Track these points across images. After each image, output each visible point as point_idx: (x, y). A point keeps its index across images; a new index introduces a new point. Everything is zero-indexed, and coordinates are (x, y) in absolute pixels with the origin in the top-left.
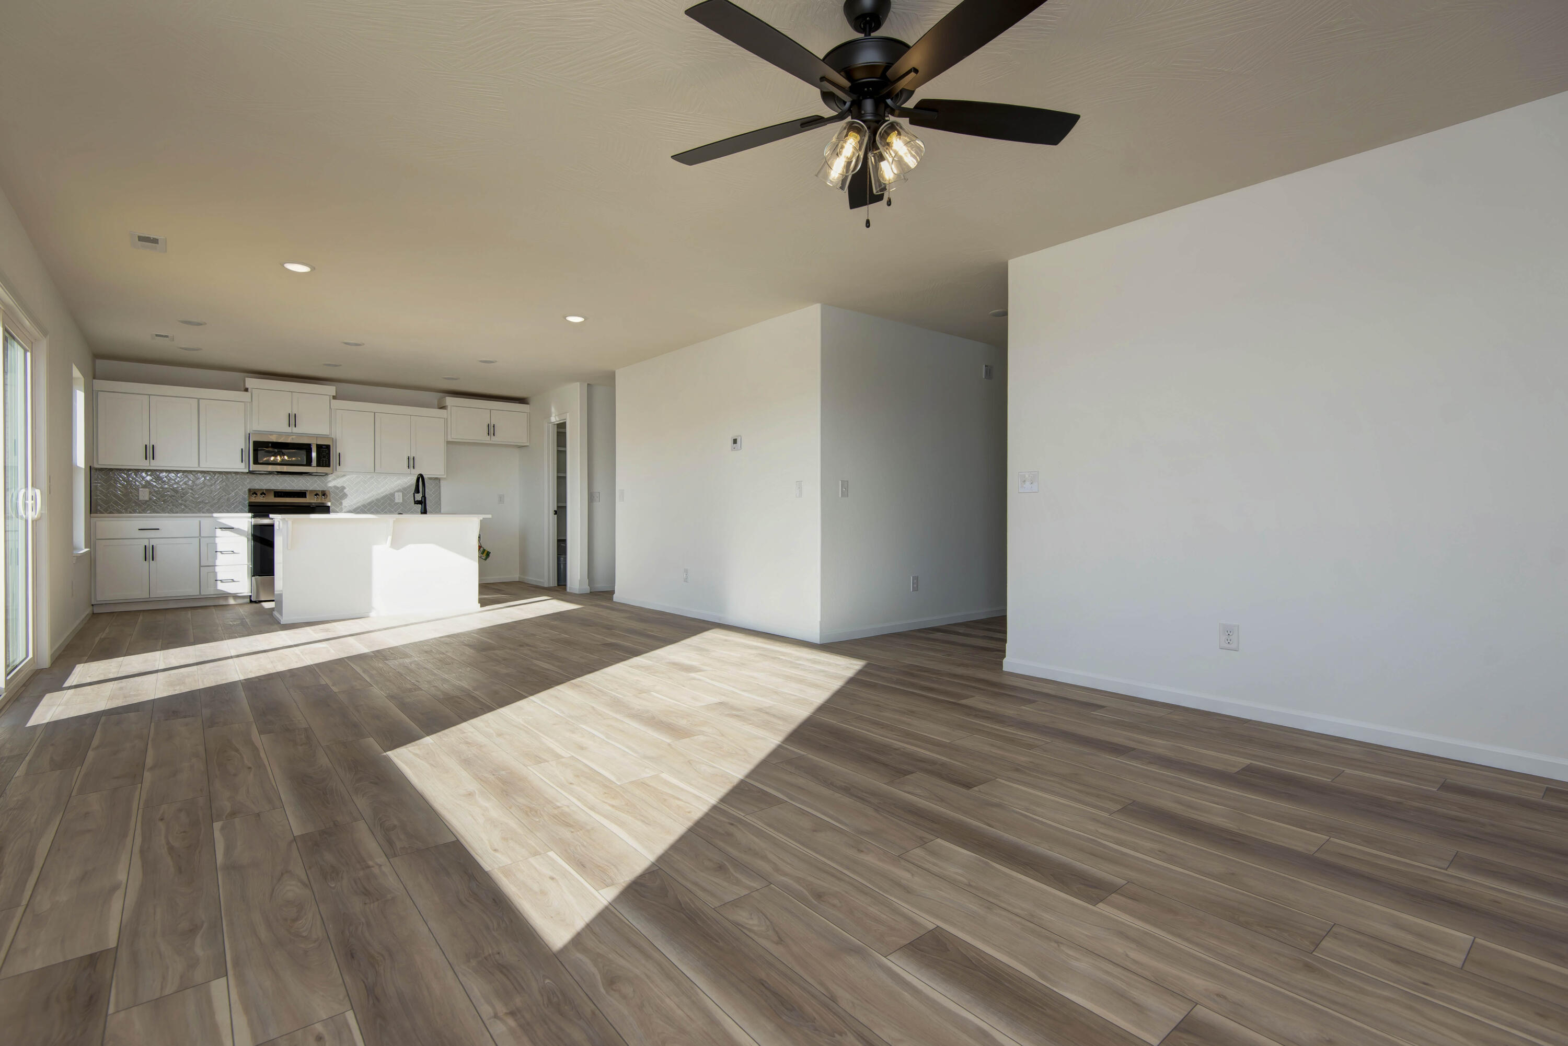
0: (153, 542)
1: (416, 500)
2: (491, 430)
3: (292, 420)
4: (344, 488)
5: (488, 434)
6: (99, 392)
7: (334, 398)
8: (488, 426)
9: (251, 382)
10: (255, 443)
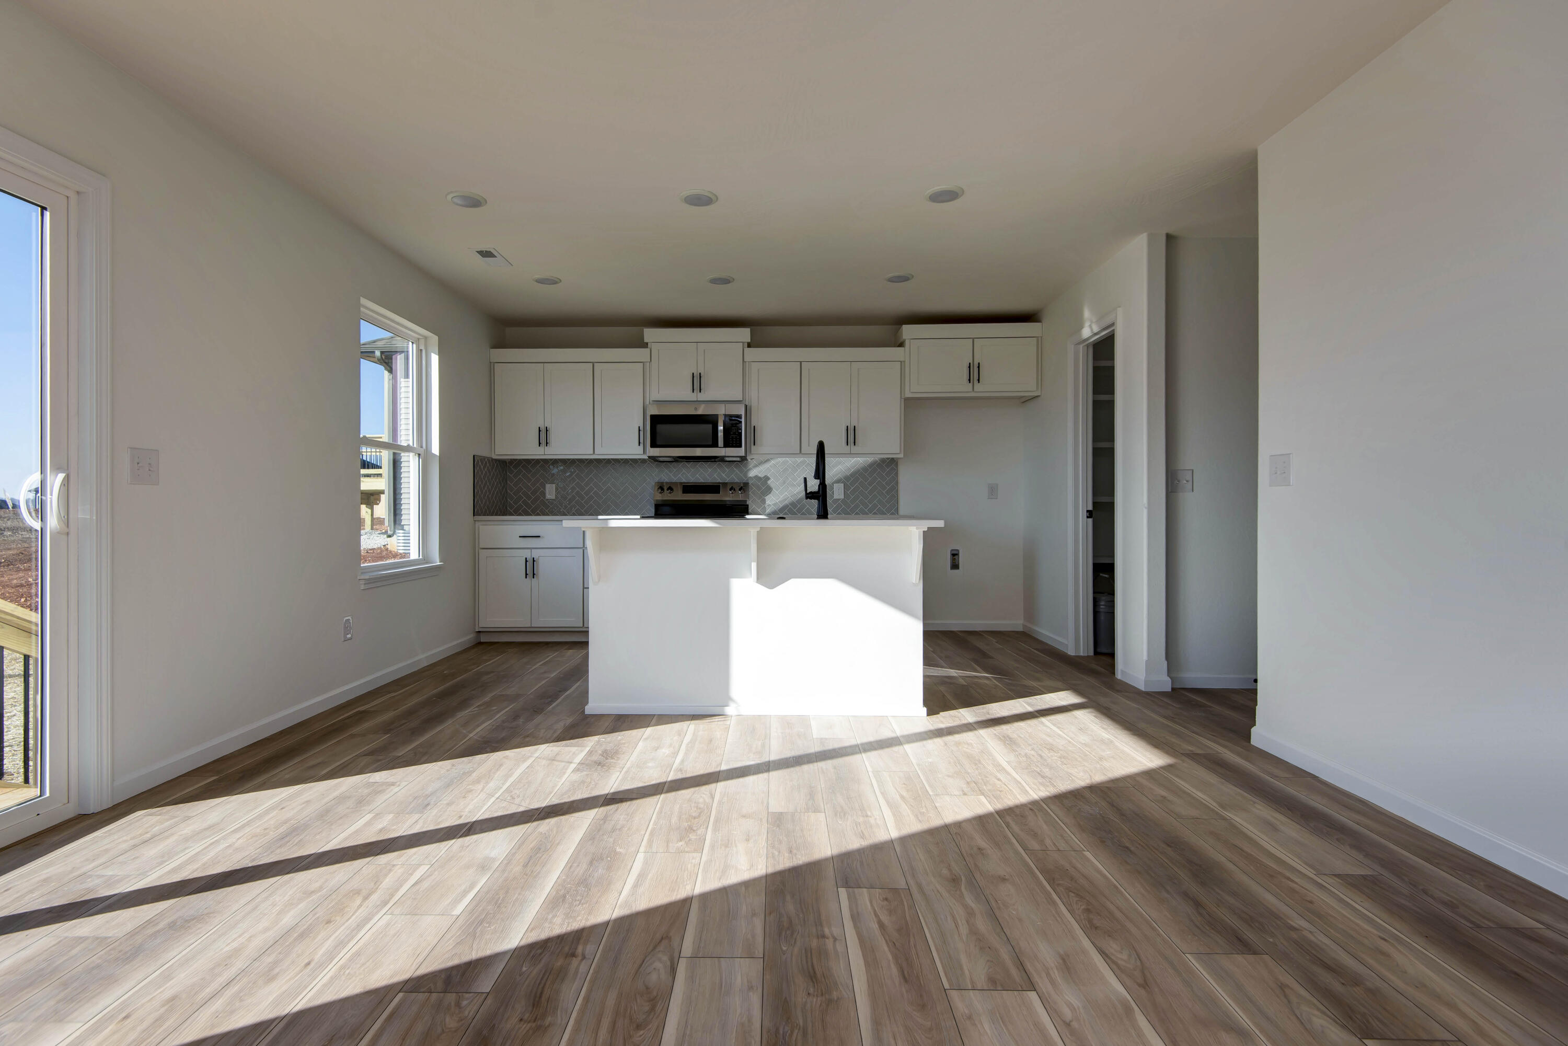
0: (536, 553)
1: (808, 492)
2: (974, 372)
3: (697, 382)
4: (767, 478)
5: (970, 380)
6: (496, 364)
7: (749, 346)
8: (970, 367)
9: (650, 334)
10: (653, 417)
